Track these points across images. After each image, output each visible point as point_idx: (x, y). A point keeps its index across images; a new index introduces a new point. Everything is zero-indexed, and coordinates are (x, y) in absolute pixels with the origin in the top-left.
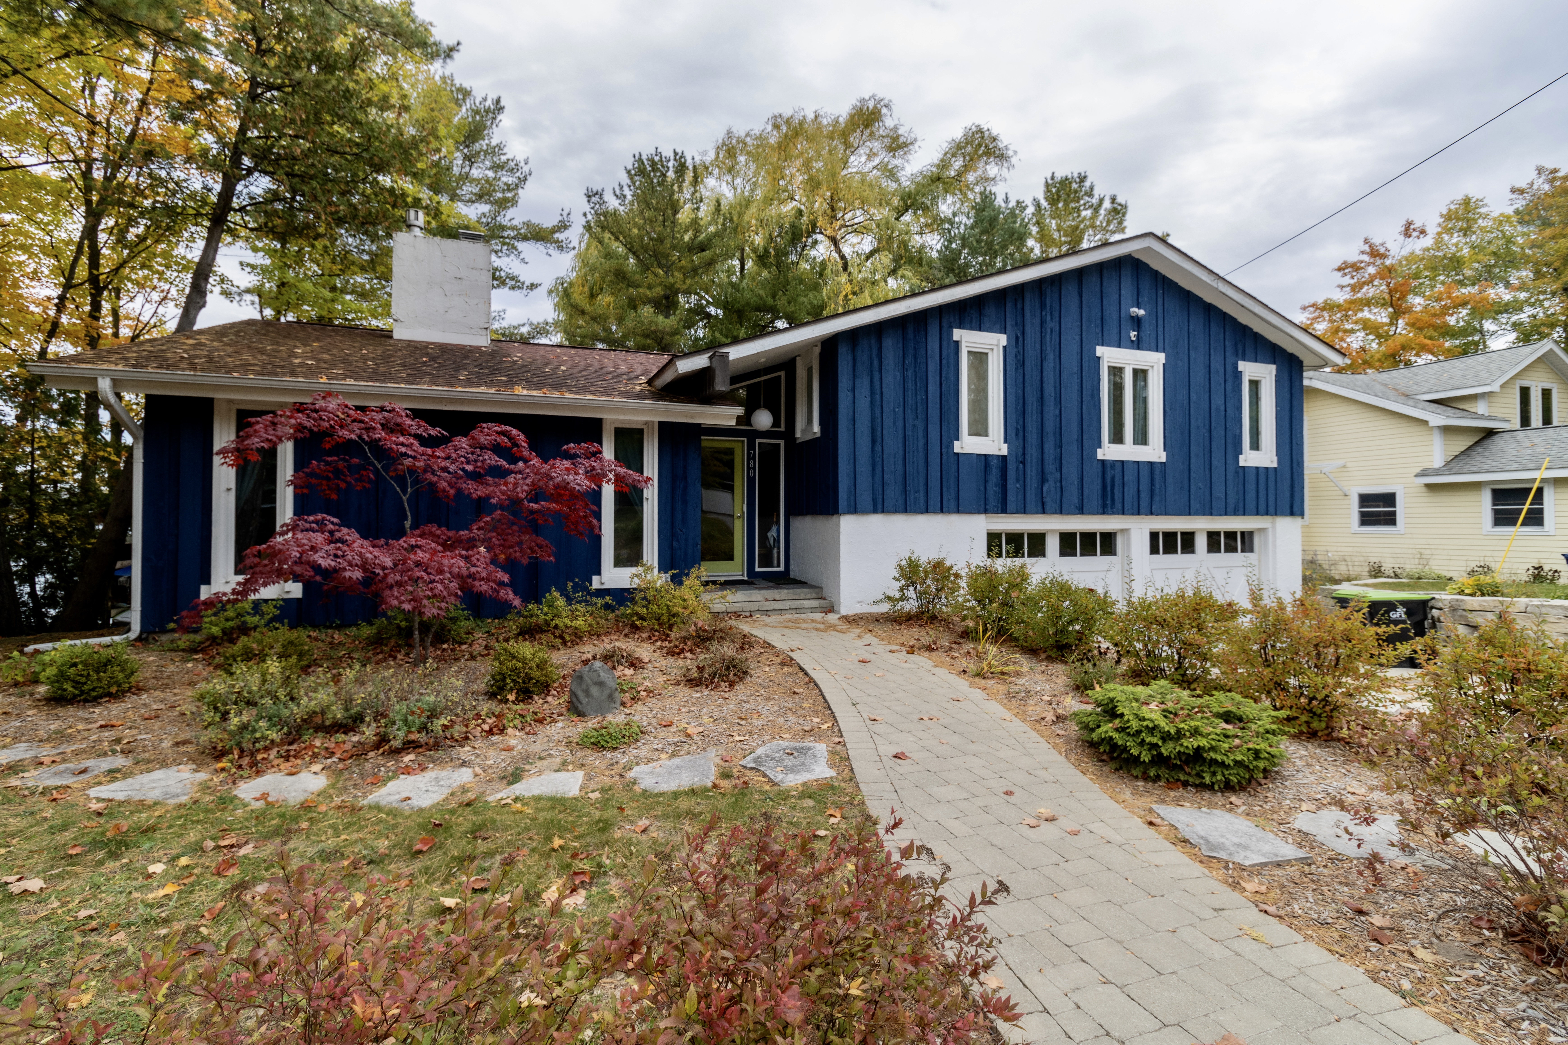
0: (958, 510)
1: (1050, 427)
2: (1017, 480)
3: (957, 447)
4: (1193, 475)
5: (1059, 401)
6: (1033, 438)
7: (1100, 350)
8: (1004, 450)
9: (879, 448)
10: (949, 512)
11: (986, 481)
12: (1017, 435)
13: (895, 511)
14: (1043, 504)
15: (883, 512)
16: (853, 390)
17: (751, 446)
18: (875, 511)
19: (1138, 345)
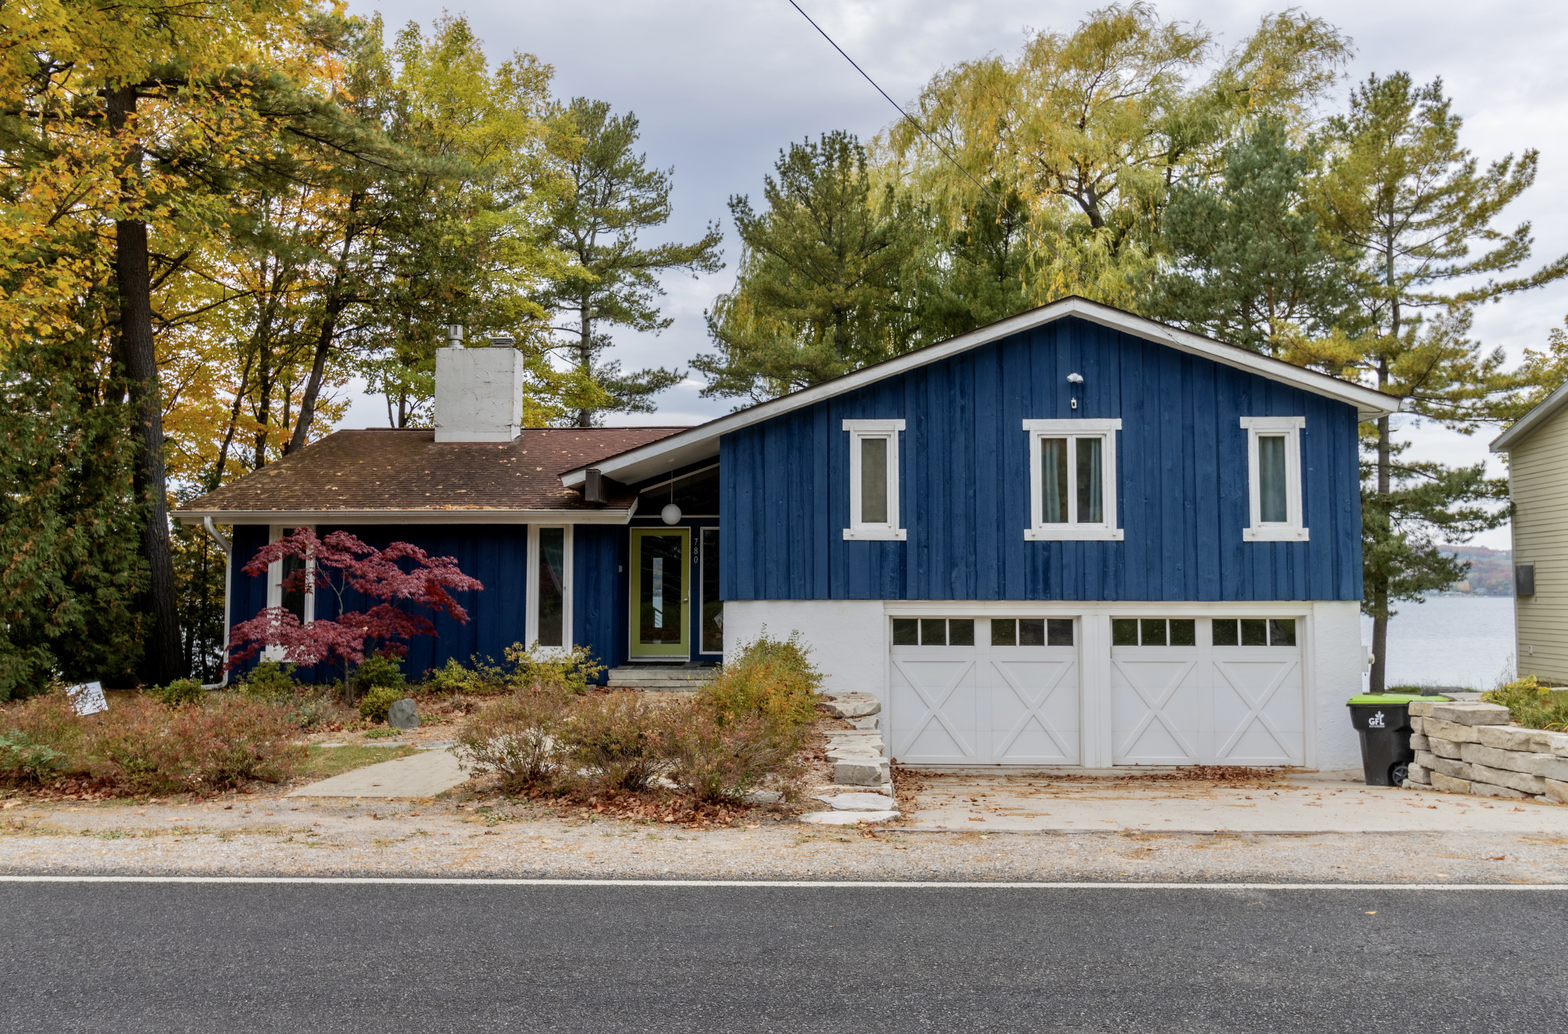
0: (848, 596)
1: (959, 508)
2: (919, 565)
3: (847, 535)
4: (1166, 554)
5: (971, 482)
6: (938, 523)
7: (1028, 424)
8: (902, 535)
9: (761, 538)
10: (838, 598)
11: (882, 567)
12: (919, 518)
13: (778, 598)
14: (952, 589)
15: (765, 598)
16: (735, 488)
17: (695, 534)
18: (757, 597)
19: (1082, 413)
